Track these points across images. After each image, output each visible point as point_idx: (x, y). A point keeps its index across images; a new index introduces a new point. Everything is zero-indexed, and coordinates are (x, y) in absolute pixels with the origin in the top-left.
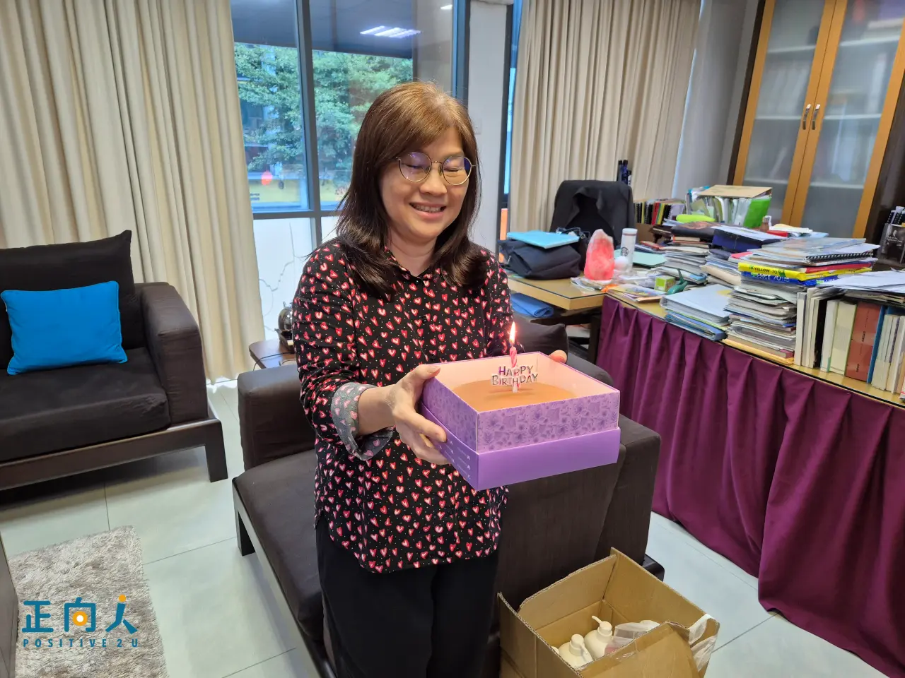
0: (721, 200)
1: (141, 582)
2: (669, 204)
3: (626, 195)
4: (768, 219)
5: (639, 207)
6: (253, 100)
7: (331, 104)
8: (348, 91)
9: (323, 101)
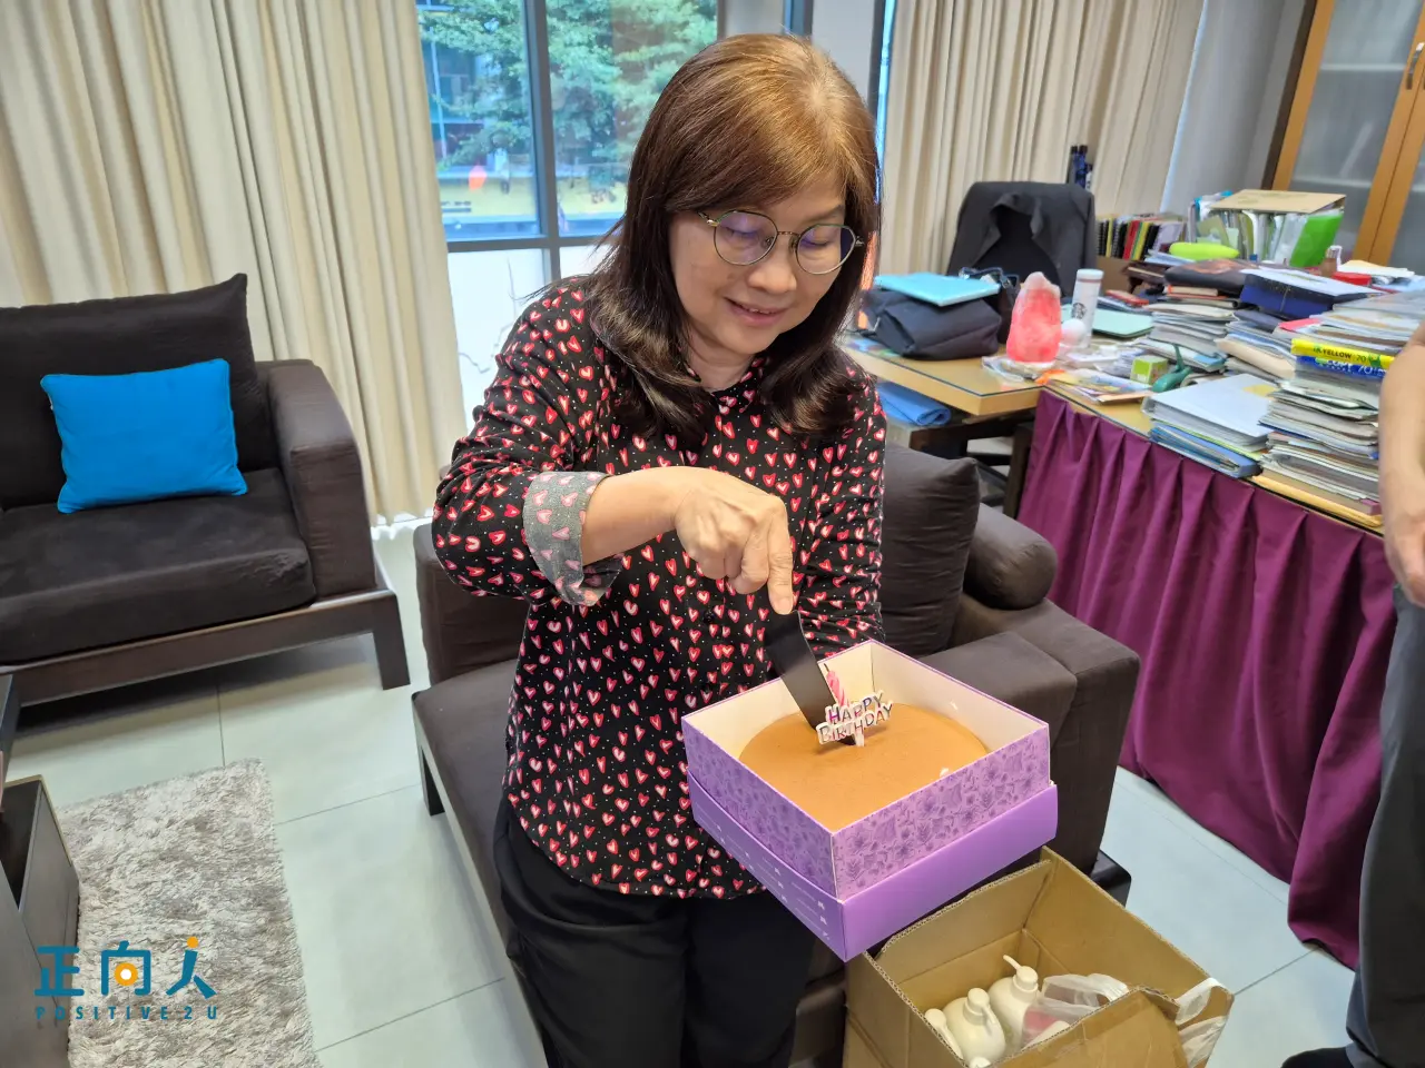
0: (1252, 217)
1: (270, 855)
2: (1157, 223)
3: (1083, 209)
4: (1335, 252)
5: (1104, 228)
6: (456, 44)
7: (583, 51)
8: (610, 27)
9: (571, 45)
